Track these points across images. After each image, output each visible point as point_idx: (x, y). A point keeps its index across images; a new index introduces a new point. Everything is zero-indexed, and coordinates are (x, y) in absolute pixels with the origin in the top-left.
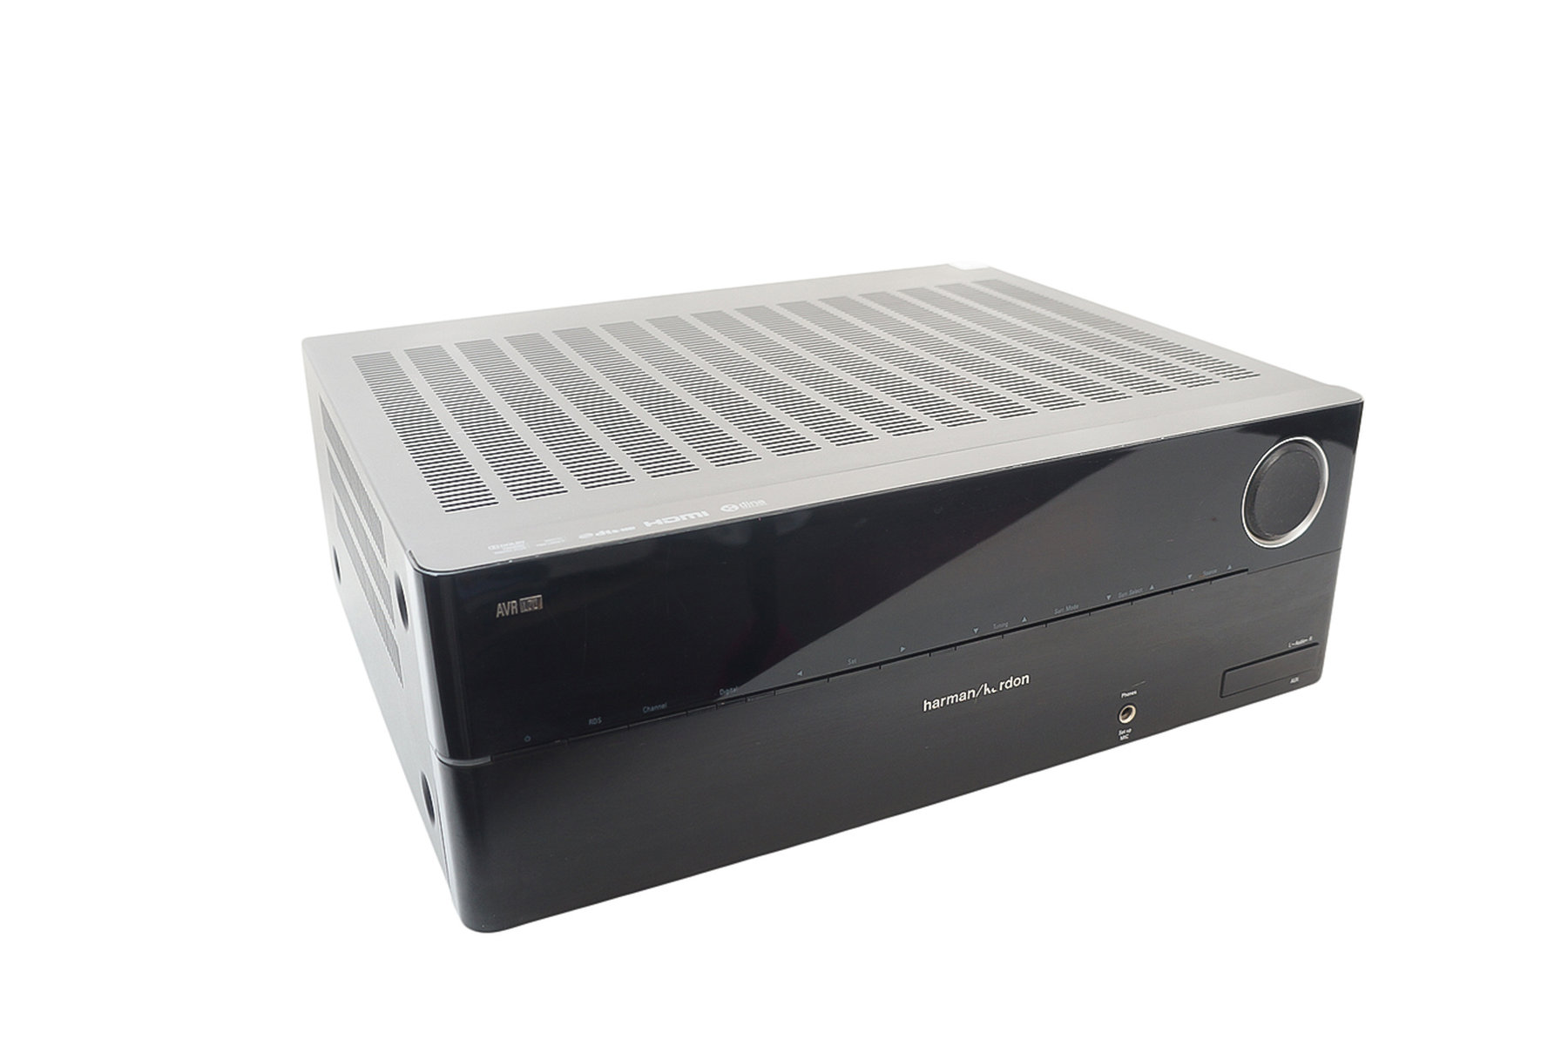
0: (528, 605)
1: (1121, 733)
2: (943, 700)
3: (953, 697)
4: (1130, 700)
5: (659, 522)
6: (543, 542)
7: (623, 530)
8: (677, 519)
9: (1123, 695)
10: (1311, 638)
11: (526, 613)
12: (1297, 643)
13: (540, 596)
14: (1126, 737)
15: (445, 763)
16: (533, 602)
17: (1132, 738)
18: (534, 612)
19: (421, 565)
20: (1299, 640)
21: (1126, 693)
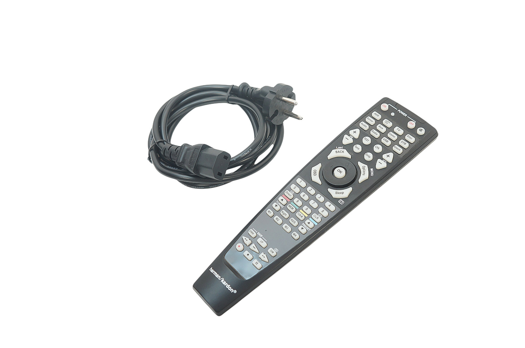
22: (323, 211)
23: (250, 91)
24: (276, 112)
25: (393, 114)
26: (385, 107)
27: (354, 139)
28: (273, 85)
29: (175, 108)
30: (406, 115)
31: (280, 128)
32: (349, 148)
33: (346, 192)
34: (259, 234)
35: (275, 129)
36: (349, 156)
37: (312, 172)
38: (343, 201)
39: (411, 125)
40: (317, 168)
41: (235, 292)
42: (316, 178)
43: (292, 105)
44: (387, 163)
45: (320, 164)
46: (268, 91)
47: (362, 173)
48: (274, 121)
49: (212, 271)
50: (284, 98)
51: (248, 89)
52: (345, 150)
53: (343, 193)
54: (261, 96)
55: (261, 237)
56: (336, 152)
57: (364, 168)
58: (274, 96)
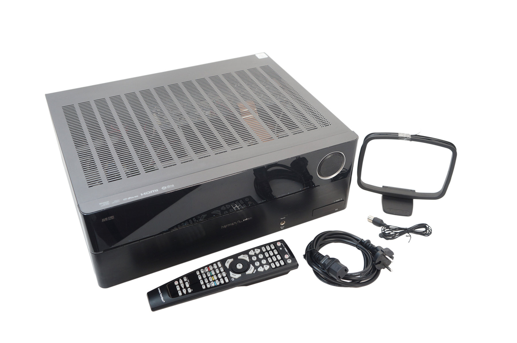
0: (110, 218)
1: (281, 227)
2: (227, 225)
3: (229, 224)
4: (283, 220)
5: (145, 194)
6: (114, 202)
7: (135, 197)
8: (150, 193)
9: (281, 219)
10: (341, 199)
11: (110, 220)
12: (337, 201)
13: (113, 216)
14: (283, 228)
15: (93, 254)
16: (112, 217)
17: (284, 228)
18: (112, 220)
19: (83, 212)
20: (337, 200)
21: (282, 218)
22: (222, 280)
23: (370, 246)
24: (380, 262)
25: (281, 249)
26: (279, 244)
27: (255, 254)
28: (384, 247)
29: (329, 237)
30: (287, 251)
31: (378, 272)
32: (250, 257)
33: (237, 276)
34: (188, 280)
35: (376, 271)
36: (248, 260)
37: (227, 261)
38: (234, 280)
39: (287, 256)
40: (231, 260)
41: (164, 301)
42: (227, 265)
43: (390, 262)
44: (265, 270)
45: (233, 259)
46: (380, 249)
47: (249, 270)
48: (377, 266)
49: (159, 289)
50: (387, 256)
51: (370, 244)
52: (248, 257)
53: (235, 275)
54: (375, 250)
55: (188, 282)
56: (243, 256)
57: (251, 268)
58: (382, 253)
